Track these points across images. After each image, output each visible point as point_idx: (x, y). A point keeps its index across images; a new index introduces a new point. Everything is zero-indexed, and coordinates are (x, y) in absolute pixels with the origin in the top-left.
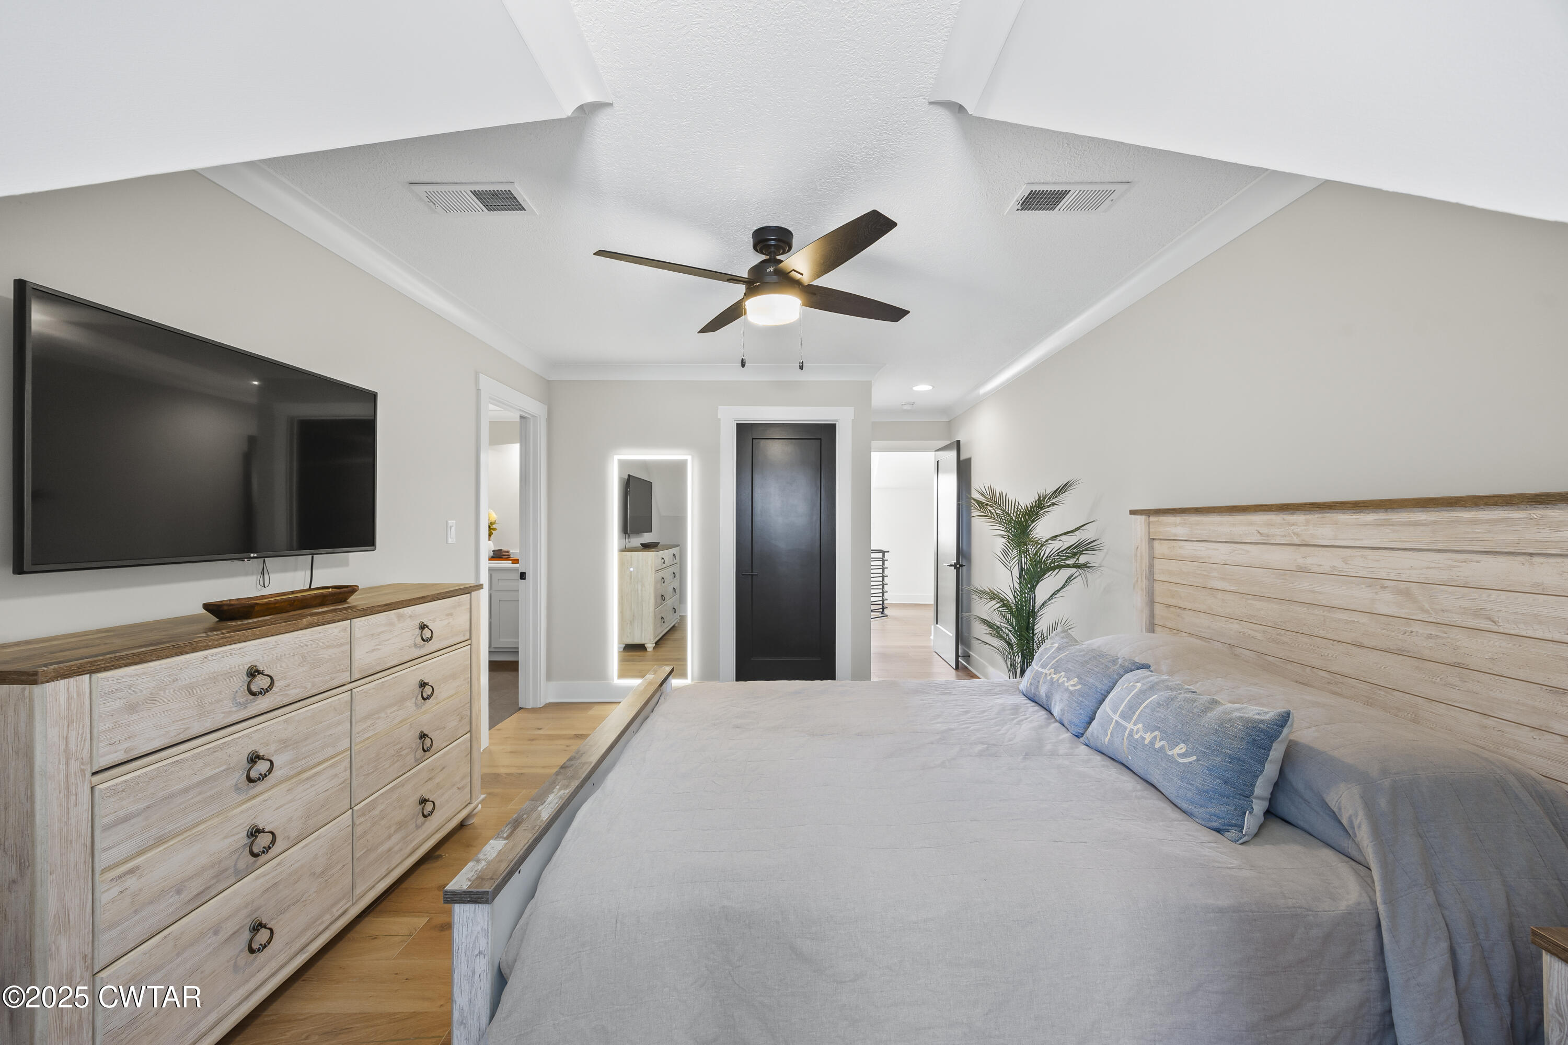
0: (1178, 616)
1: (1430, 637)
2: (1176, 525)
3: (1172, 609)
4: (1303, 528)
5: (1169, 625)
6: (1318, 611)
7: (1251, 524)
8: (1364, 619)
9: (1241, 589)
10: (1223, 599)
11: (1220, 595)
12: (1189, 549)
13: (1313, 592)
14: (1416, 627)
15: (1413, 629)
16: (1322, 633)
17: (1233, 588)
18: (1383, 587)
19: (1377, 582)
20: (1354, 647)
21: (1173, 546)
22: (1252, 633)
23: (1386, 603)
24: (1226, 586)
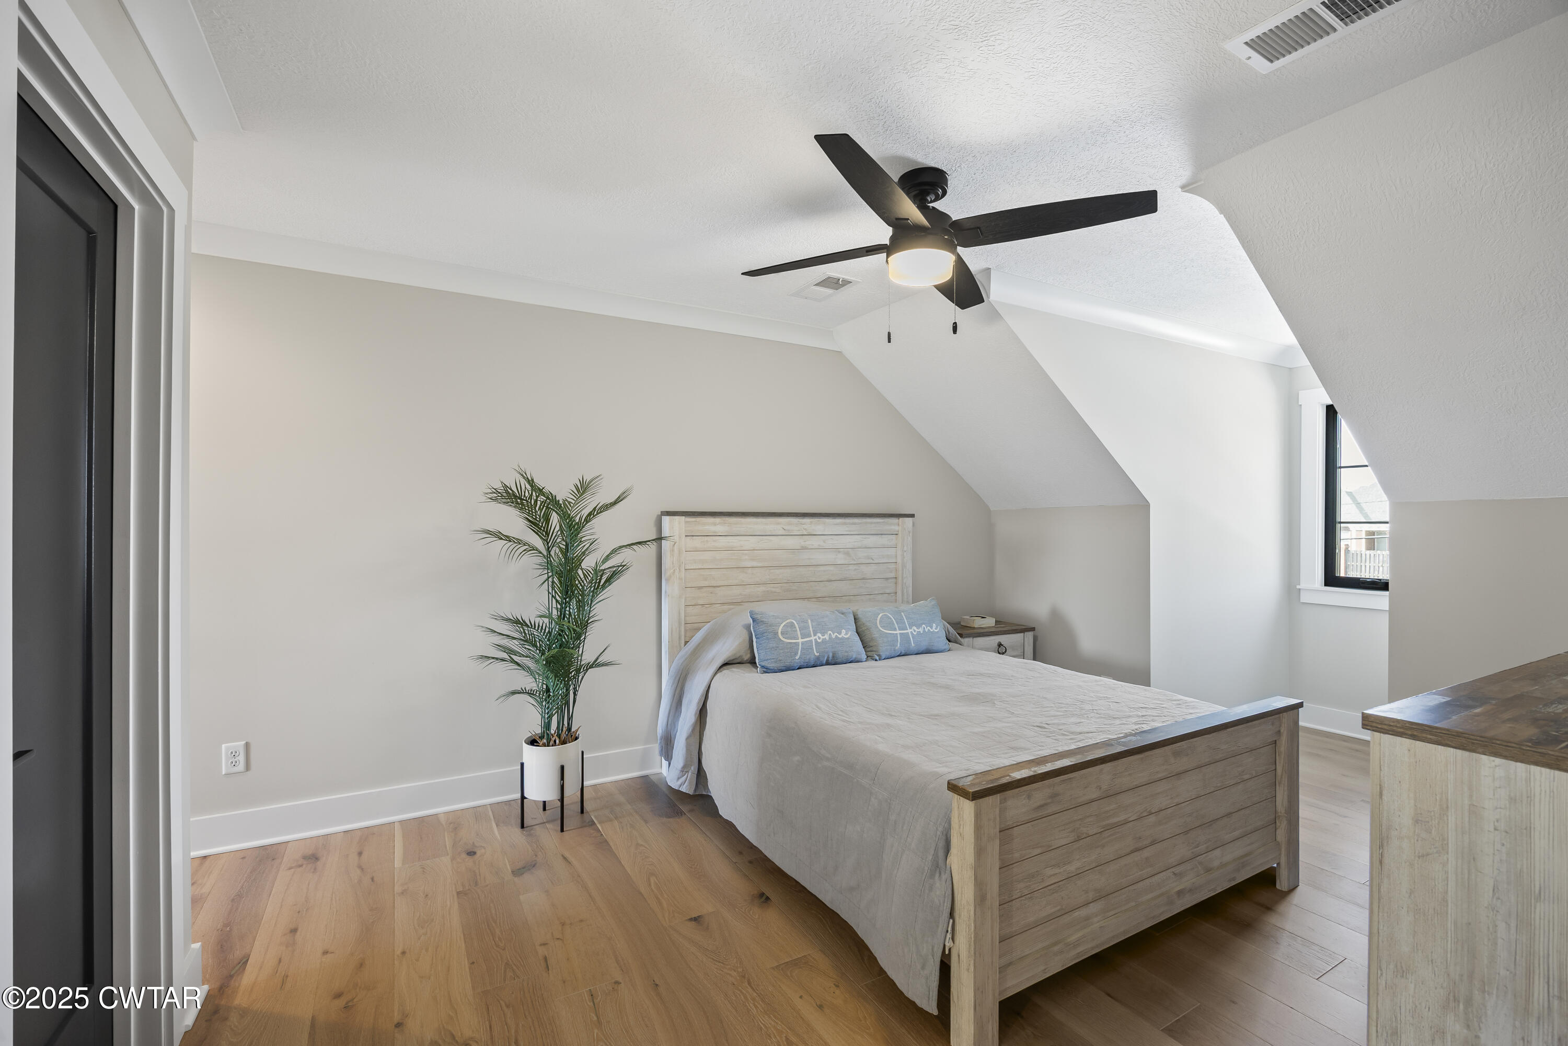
0: (711, 593)
1: (855, 569)
2: (715, 524)
3: (705, 589)
4: (809, 526)
5: (701, 602)
6: (811, 569)
7: (778, 524)
8: (831, 568)
9: (766, 564)
10: (752, 573)
11: (750, 570)
12: (722, 542)
13: (809, 559)
14: (851, 567)
15: (849, 568)
16: (814, 579)
17: (759, 565)
18: (839, 552)
19: (837, 550)
20: (827, 582)
21: (707, 541)
22: (773, 590)
23: (841, 559)
24: (755, 564)
